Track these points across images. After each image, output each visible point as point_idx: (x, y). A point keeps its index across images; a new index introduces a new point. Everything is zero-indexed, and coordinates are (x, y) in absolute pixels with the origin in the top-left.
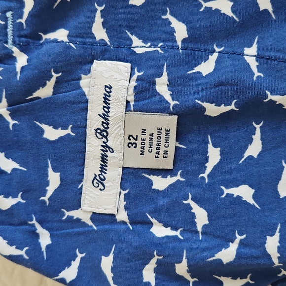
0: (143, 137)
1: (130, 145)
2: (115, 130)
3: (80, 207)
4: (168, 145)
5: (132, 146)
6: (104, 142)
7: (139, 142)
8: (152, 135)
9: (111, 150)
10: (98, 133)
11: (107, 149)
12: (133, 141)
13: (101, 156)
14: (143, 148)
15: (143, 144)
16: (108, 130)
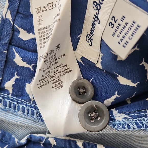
0: (121, 22)
1: (111, 24)
2: (106, 7)
3: (76, 50)
4: (132, 38)
5: (111, 25)
6: (96, 13)
7: (116, 25)
8: (127, 24)
9: (99, 21)
10: (95, 5)
11: (97, 19)
12: (113, 22)
13: (92, 22)
14: (116, 31)
15: (118, 28)
16: (101, 5)
